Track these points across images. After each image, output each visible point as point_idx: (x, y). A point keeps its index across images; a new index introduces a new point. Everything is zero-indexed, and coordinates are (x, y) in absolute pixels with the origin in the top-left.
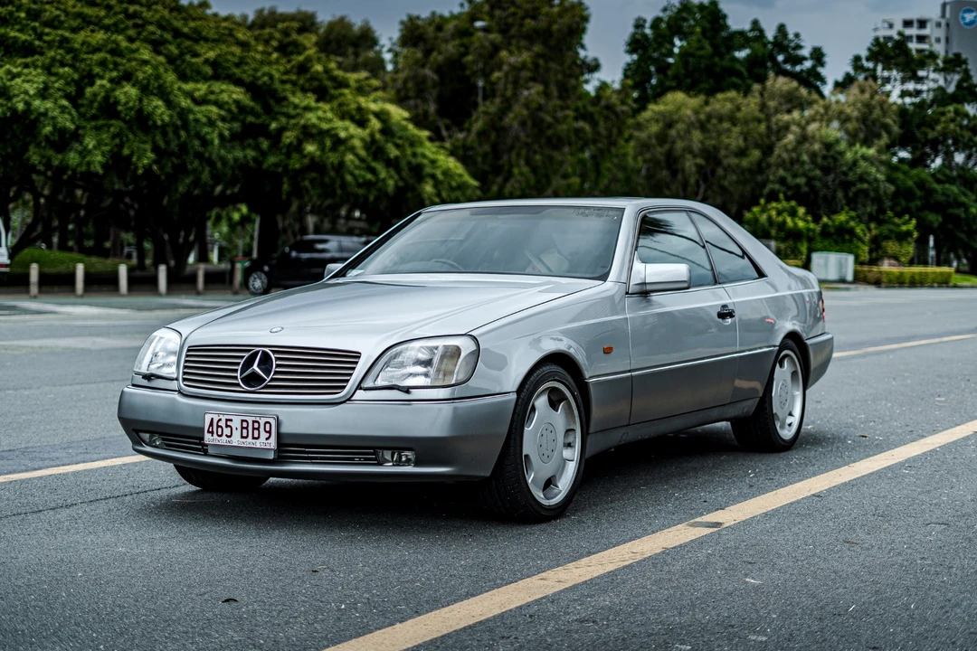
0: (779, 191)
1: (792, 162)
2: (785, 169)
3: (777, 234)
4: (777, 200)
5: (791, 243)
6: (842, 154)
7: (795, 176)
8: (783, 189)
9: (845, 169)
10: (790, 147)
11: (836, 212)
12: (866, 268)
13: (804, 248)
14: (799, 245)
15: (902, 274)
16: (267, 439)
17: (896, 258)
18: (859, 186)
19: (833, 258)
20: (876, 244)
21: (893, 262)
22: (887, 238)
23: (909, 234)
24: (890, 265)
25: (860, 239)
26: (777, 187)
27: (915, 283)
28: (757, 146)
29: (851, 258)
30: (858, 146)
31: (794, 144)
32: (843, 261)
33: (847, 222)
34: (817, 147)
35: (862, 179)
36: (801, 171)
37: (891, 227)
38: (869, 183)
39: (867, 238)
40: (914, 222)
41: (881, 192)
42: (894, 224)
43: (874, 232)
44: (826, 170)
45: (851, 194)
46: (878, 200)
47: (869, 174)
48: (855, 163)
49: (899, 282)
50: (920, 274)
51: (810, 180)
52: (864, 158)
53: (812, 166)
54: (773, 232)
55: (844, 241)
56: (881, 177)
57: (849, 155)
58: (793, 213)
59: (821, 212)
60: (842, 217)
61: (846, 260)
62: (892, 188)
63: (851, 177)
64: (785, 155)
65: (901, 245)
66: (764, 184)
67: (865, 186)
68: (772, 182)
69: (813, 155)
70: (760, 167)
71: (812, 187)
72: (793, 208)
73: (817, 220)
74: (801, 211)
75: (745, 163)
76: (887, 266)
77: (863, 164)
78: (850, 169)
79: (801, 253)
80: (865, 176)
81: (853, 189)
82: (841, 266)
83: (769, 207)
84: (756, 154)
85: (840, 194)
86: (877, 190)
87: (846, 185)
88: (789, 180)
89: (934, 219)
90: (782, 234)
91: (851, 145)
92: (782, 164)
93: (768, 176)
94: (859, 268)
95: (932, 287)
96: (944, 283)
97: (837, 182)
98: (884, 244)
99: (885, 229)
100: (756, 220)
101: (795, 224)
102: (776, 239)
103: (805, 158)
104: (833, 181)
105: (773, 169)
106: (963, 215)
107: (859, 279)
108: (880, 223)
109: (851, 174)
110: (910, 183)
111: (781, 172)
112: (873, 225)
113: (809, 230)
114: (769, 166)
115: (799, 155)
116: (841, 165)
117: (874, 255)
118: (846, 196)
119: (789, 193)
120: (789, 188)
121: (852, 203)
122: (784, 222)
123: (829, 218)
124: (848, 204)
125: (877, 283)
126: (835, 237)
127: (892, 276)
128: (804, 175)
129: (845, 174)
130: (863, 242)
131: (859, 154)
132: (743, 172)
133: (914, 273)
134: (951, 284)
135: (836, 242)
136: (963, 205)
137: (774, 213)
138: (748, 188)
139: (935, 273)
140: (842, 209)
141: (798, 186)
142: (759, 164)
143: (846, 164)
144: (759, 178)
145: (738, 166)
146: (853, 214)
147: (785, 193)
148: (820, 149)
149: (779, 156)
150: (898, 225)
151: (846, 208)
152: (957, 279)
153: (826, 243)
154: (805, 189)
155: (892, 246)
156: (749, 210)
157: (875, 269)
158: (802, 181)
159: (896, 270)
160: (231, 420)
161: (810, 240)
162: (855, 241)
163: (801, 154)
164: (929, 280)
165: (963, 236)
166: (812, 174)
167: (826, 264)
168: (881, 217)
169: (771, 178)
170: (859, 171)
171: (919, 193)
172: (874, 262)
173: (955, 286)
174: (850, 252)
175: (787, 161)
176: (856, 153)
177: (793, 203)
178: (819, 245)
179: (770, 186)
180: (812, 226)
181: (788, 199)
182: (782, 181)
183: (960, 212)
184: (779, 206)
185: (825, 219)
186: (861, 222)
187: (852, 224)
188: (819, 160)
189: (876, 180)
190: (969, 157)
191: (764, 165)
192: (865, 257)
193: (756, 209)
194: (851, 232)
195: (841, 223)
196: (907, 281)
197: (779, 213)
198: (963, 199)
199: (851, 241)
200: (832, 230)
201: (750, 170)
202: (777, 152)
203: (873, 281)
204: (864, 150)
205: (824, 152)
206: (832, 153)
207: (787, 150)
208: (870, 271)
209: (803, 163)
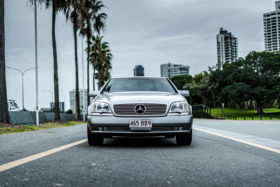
16: (149, 125)
160: (138, 121)
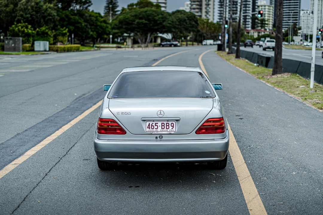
0: (21, 20)
1: (25, 9)
2: (22, 12)
3: (22, 35)
4: (21, 23)
5: (26, 38)
6: (42, 6)
7: (26, 14)
8: (22, 19)
9: (43, 11)
10: (24, 4)
11: (41, 27)
12: (53, 46)
13: (31, 40)
14: (30, 39)
15: (65, 47)
17: (62, 42)
18: (48, 17)
19: (42, 43)
20: (55, 37)
21: (61, 43)
22: (59, 35)
23: (66, 34)
24: (60, 44)
25: (50, 36)
26: (20, 18)
27: (69, 50)
28: (12, 3)
29: (48, 43)
30: (47, 4)
31: (25, 3)
32: (45, 44)
33: (45, 30)
34: (33, 4)
35: (49, 15)
36: (28, 13)
37: (60, 31)
38: (52, 16)
39: (52, 36)
40: (67, 29)
41: (55, 20)
42: (61, 30)
43: (54, 33)
44: (37, 12)
45: (46, 20)
46: (54, 22)
47: (52, 13)
48: (47, 9)
49: (64, 50)
50: (70, 47)
51: (32, 15)
52: (50, 8)
53: (32, 11)
54: (20, 34)
55: (45, 37)
56: (55, 14)
57: (44, 7)
58: (27, 28)
59: (36, 26)
60: (43, 28)
61: (46, 43)
62: (59, 18)
63: (46, 14)
64: (22, 7)
65: (63, 38)
66: (15, 17)
67: (51, 17)
68: (18, 16)
69: (32, 7)
70: (13, 11)
71: (33, 18)
72: (26, 25)
73: (35, 29)
74: (30, 26)
75: (8, 9)
76: (59, 45)
77: (50, 10)
78: (45, 12)
79: (30, 41)
80: (50, 14)
81: (47, 19)
82: (45, 46)
83: (18, 25)
84: (12, 6)
85: (42, 20)
86: (54, 19)
87: (44, 17)
88: (24, 15)
89: (72, 28)
90: (23, 35)
91: (45, 3)
92: (21, 10)
93: (17, 14)
94: (51, 46)
95: (74, 51)
96: (77, 50)
97: (41, 16)
98: (58, 37)
99: (58, 32)
100: (14, 30)
101: (28, 31)
102: (21, 36)
103: (29, 7)
104: (40, 15)
105: (18, 12)
106: (80, 26)
107: (51, 50)
108: (56, 30)
109: (45, 13)
110: (63, 16)
111: (21, 13)
112: (54, 31)
113: (33, 33)
114: (17, 11)
115: (27, 7)
116: (42, 10)
117: (55, 41)
118: (44, 21)
119: (24, 20)
120: (24, 18)
121: (46, 23)
122: (24, 31)
123: (39, 29)
124: (45, 24)
125: (57, 51)
126: (41, 35)
127: (61, 49)
128: (29, 14)
129: (43, 13)
130: (51, 37)
131: (48, 7)
132: (7, 13)
133: (68, 47)
134: (80, 50)
135: (42, 37)
136: (80, 23)
137: (20, 27)
138: (9, 18)
139: (74, 47)
140: (43, 26)
141: (28, 18)
142: (13, 10)
143: (43, 10)
144: (13, 15)
145: (5, 10)
146: (47, 27)
147: (23, 20)
148: (34, 5)
149: (20, 7)
150: (62, 31)
151: (45, 25)
152: (82, 48)
153: (39, 37)
154: (30, 19)
155: (60, 38)
156: (11, 27)
157: (56, 46)
158: (29, 16)
159: (62, 46)
161: (33, 36)
162: (48, 36)
163: (28, 7)
164: (73, 49)
165: (80, 33)
166: (32, 13)
167: (40, 45)
168: (56, 28)
169: (18, 15)
170: (48, 12)
171: (67, 19)
172: (54, 44)
173: (81, 51)
174: (47, 41)
175: (23, 9)
176: (47, 6)
177: (26, 24)
178: (36, 38)
179: (17, 18)
180: (34, 32)
181: (24, 22)
182: (22, 16)
183: (79, 25)
184: (22, 25)
185: (37, 29)
186: (49, 30)
187: (47, 31)
188: (34, 9)
189: (54, 15)
190: (80, 7)
191: (15, 10)
192: (52, 42)
193: (13, 26)
194: (47, 33)
195: (43, 31)
196: (66, 50)
197: (22, 27)
198: (80, 21)
199: (47, 37)
200: (40, 33)
201: (10, 12)
202: (19, 5)
203: (55, 50)
204: (49, 5)
205: (36, 6)
206: (38, 6)
207: (23, 5)
208: (54, 47)
209: (29, 9)
